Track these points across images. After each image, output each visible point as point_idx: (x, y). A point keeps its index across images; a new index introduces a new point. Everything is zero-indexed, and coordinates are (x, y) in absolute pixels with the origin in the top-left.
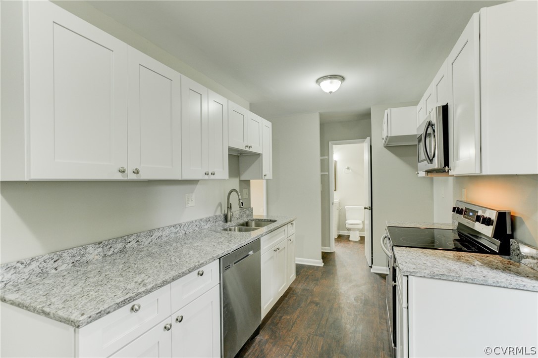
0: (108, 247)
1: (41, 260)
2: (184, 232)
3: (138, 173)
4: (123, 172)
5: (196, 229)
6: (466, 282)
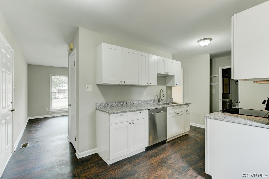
0: (119, 103)
1: (104, 103)
2: (141, 103)
3: (125, 82)
4: (121, 82)
5: (146, 103)
6: (227, 121)
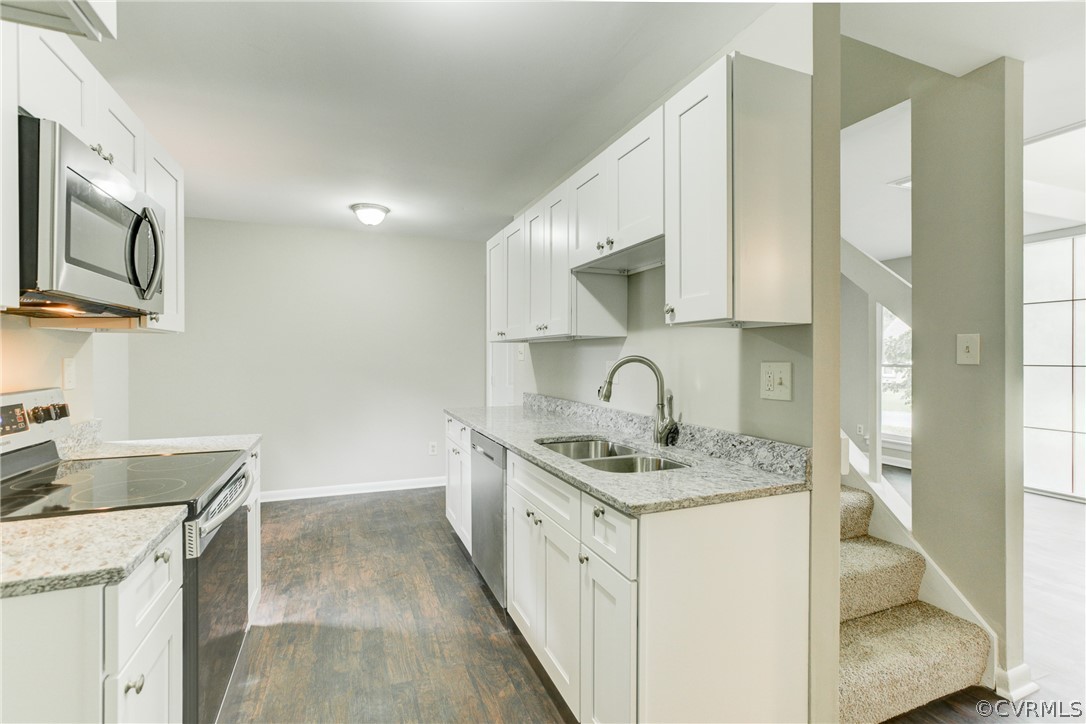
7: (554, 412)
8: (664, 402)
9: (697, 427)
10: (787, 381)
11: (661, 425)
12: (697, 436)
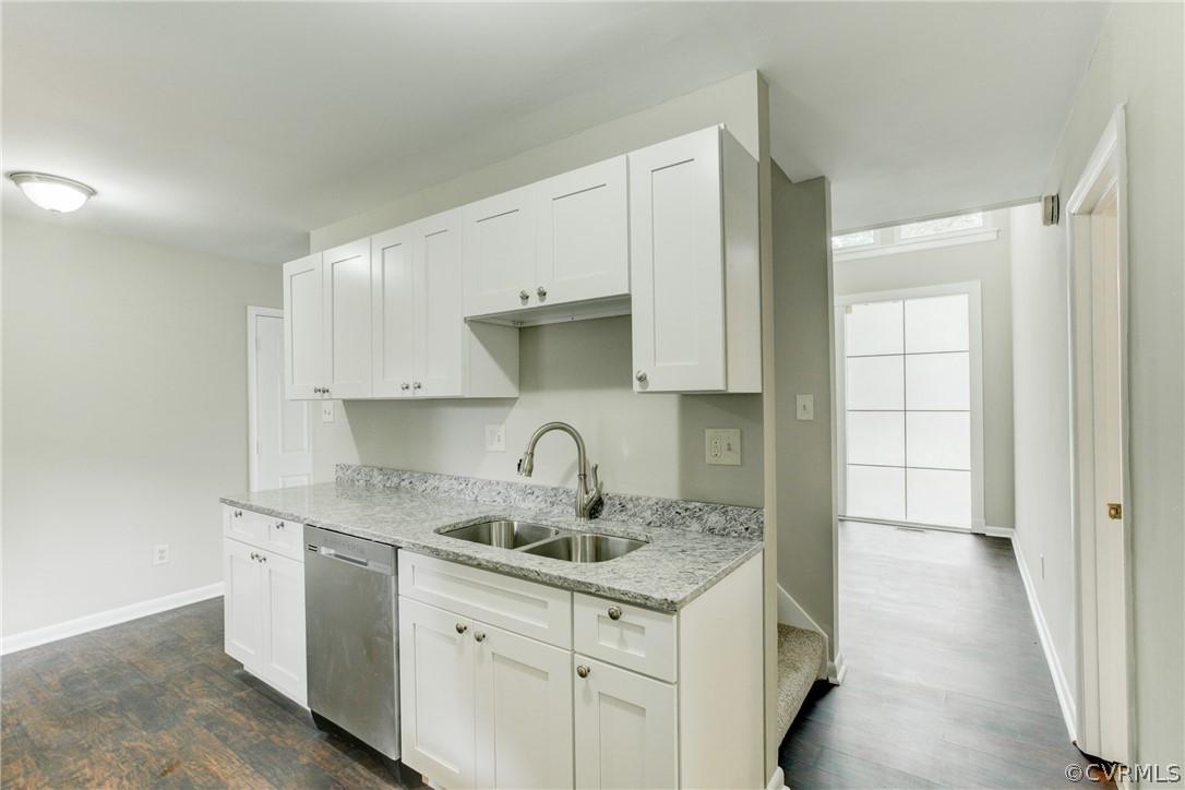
0: (388, 476)
2: (473, 497)
7: (397, 488)
8: (585, 473)
9: (628, 497)
10: (736, 447)
11: (586, 499)
12: (630, 506)
